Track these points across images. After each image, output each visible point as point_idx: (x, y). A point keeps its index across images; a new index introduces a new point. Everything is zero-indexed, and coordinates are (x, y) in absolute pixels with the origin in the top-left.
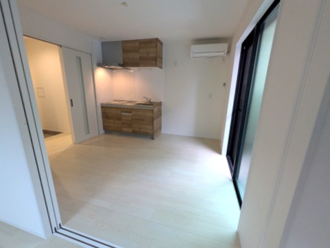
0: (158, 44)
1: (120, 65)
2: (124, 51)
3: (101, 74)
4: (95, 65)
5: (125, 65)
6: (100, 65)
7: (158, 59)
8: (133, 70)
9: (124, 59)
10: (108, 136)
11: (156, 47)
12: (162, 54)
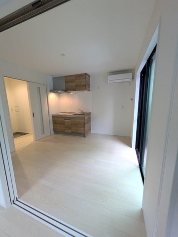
0: (87, 77)
1: (63, 91)
2: (66, 82)
3: (52, 96)
4: (49, 91)
5: (67, 90)
6: (52, 91)
7: (87, 86)
8: (72, 93)
9: (66, 87)
10: (56, 136)
11: (86, 78)
12: (90, 82)
